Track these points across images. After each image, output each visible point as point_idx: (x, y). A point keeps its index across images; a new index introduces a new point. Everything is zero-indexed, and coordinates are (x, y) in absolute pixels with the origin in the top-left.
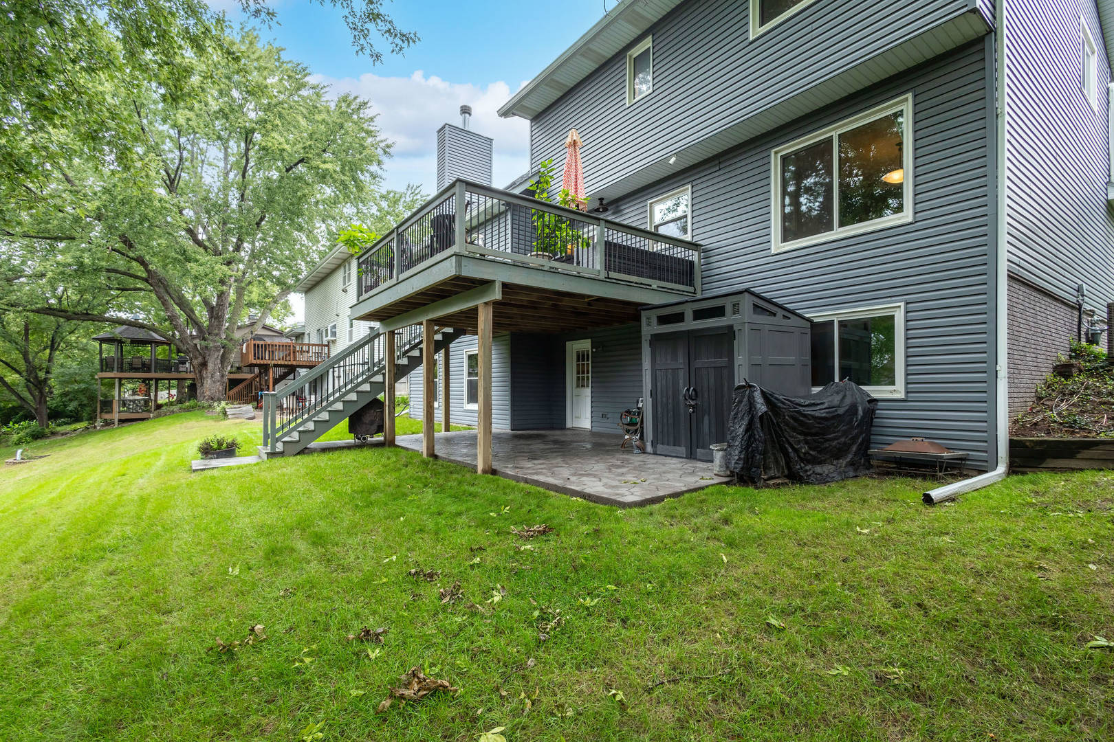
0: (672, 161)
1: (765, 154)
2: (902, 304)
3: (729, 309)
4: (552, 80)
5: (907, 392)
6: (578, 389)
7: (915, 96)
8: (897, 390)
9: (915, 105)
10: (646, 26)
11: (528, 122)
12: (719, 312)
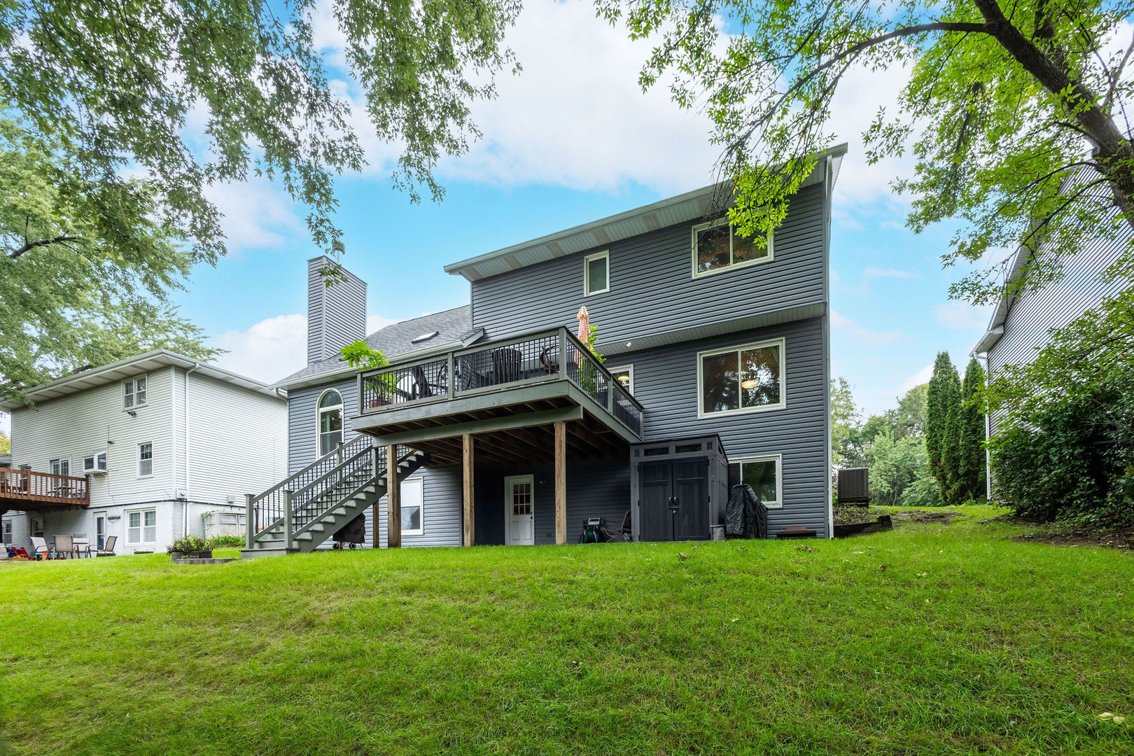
0: (629, 345)
1: (693, 353)
2: (781, 455)
3: (704, 446)
4: (513, 257)
5: (784, 504)
6: (516, 516)
7: (786, 340)
8: (778, 503)
9: (787, 344)
10: (604, 242)
11: (468, 284)
12: (696, 448)
